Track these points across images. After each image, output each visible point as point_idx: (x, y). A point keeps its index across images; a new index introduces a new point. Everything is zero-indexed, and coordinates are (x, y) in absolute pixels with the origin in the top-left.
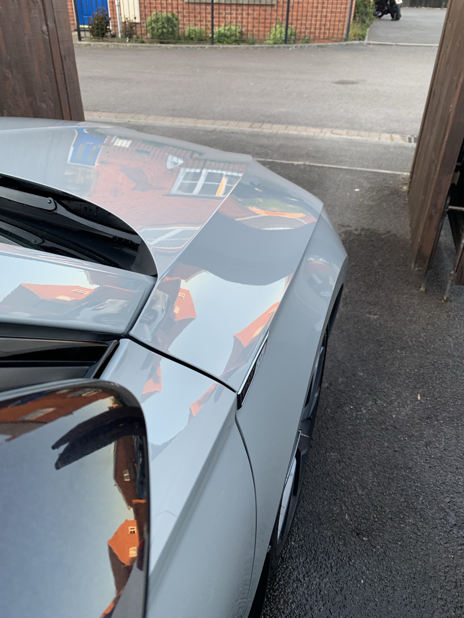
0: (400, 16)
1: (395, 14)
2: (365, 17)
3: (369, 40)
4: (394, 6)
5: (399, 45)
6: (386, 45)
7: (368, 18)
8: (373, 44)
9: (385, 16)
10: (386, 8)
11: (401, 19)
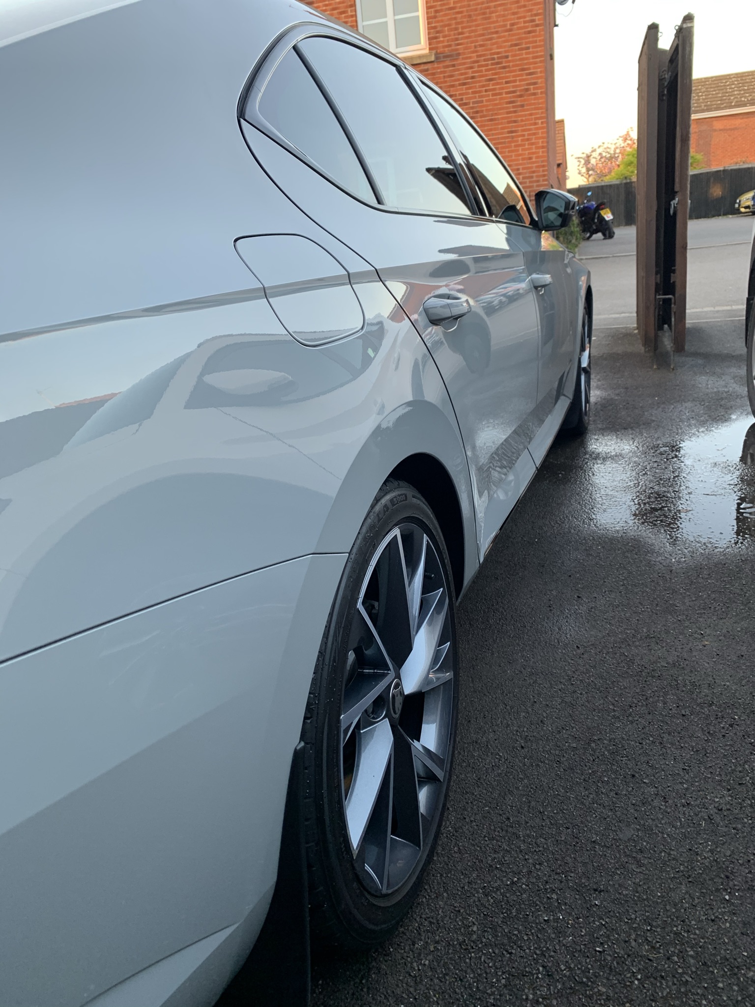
0: (614, 233)
1: (607, 233)
2: (570, 237)
3: (579, 256)
4: (604, 223)
5: (616, 256)
6: (602, 258)
7: (574, 237)
8: (586, 259)
9: (595, 236)
10: (594, 227)
11: (615, 236)
